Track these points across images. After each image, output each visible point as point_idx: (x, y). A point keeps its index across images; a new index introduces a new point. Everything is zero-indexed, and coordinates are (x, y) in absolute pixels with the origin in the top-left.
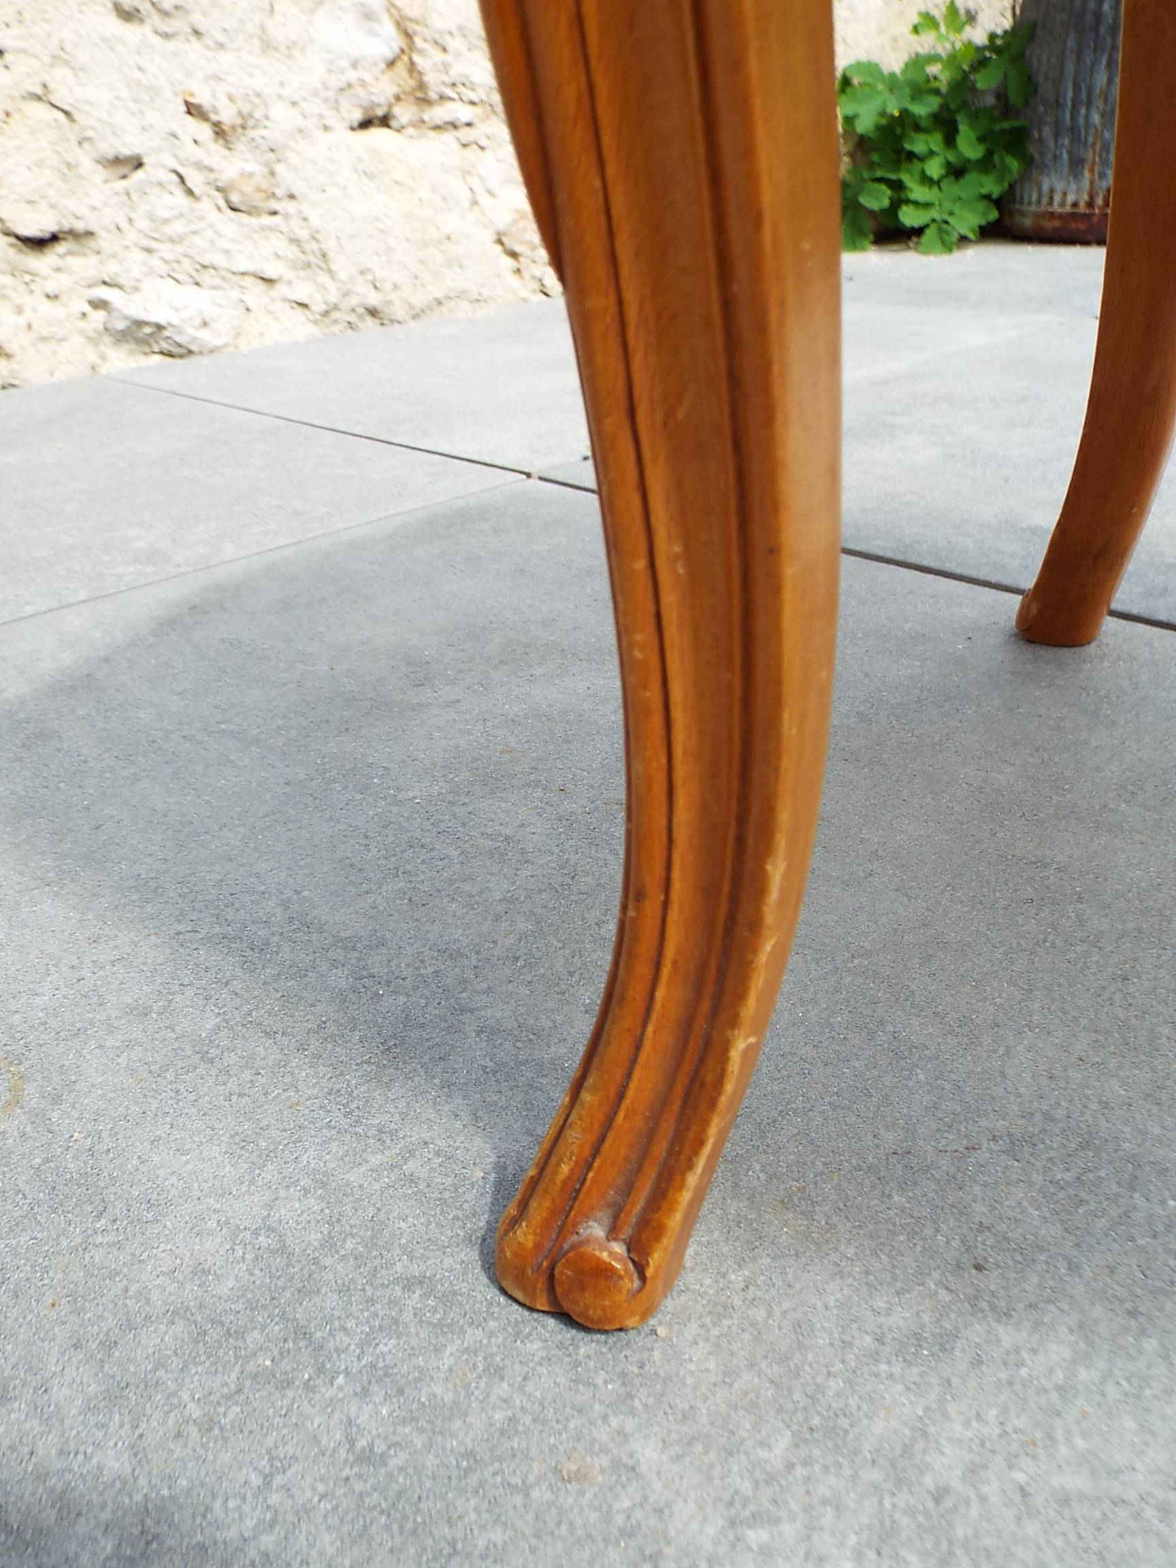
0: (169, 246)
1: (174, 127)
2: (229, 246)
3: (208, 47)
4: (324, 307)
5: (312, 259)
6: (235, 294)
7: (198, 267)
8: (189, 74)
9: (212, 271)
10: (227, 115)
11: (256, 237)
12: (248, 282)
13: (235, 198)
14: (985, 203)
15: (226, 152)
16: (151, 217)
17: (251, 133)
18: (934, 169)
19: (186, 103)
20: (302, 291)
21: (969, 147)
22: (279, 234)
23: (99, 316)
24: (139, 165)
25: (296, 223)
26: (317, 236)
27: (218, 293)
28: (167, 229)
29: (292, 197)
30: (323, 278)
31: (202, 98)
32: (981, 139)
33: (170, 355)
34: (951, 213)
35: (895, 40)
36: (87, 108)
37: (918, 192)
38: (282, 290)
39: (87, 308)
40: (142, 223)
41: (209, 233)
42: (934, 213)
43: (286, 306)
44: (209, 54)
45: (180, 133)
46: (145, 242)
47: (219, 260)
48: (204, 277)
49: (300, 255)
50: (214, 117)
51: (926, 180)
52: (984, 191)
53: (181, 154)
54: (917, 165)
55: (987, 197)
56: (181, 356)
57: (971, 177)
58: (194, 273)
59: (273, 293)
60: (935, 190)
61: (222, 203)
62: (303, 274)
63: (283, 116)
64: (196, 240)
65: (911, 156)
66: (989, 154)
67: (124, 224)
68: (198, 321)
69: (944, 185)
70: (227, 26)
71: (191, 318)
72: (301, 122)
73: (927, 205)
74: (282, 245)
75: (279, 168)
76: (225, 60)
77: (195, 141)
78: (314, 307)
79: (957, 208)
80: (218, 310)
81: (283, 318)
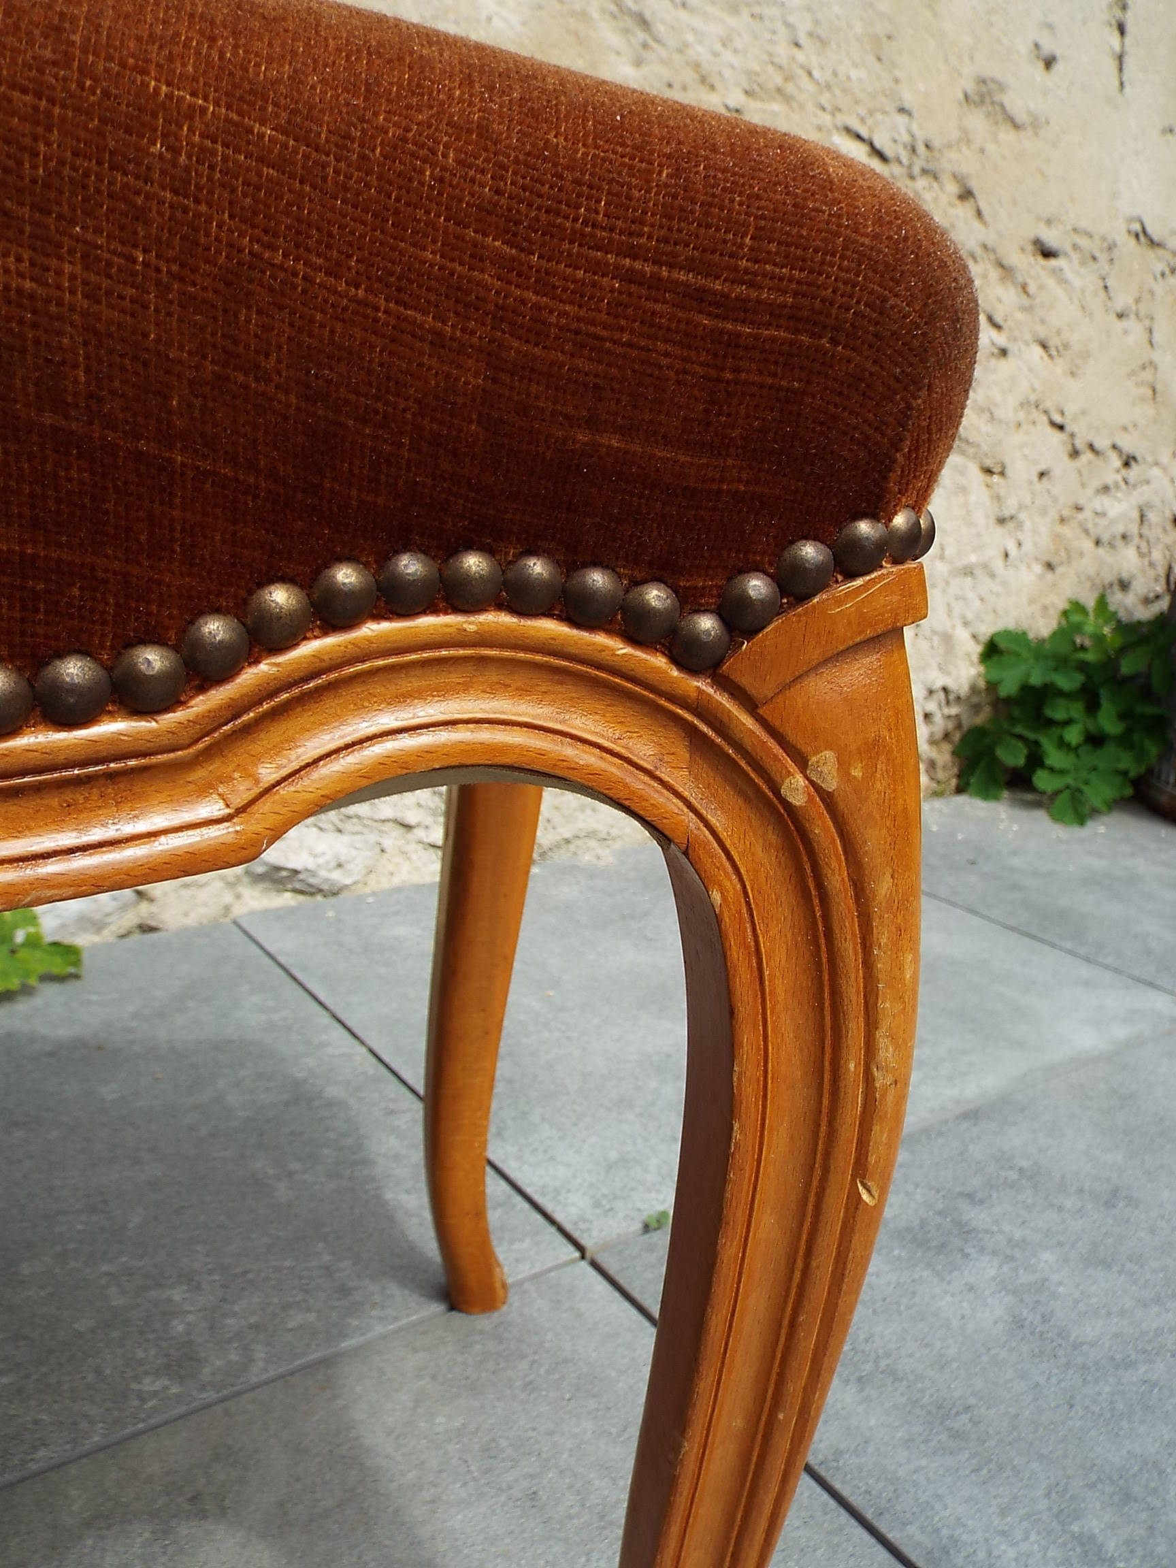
6: (373, 838)
9: (355, 820)
12: (388, 827)
14: (1119, 779)
18: (1073, 735)
20: (436, 835)
21: (1108, 722)
27: (358, 838)
32: (1122, 716)
33: (301, 892)
34: (1087, 783)
35: (1045, 608)
37: (1054, 757)
38: (420, 833)
42: (1069, 780)
43: (420, 847)
48: (347, 827)
51: (1062, 744)
52: (1122, 766)
54: (1055, 731)
55: (1125, 773)
56: (312, 894)
57: (1110, 749)
59: (410, 836)
60: (1072, 756)
65: (1050, 723)
66: (1128, 732)
68: (333, 864)
69: (1082, 751)
71: (327, 863)
73: (1062, 772)
74: (423, 797)
79: (1093, 778)
80: (354, 853)
81: (414, 857)
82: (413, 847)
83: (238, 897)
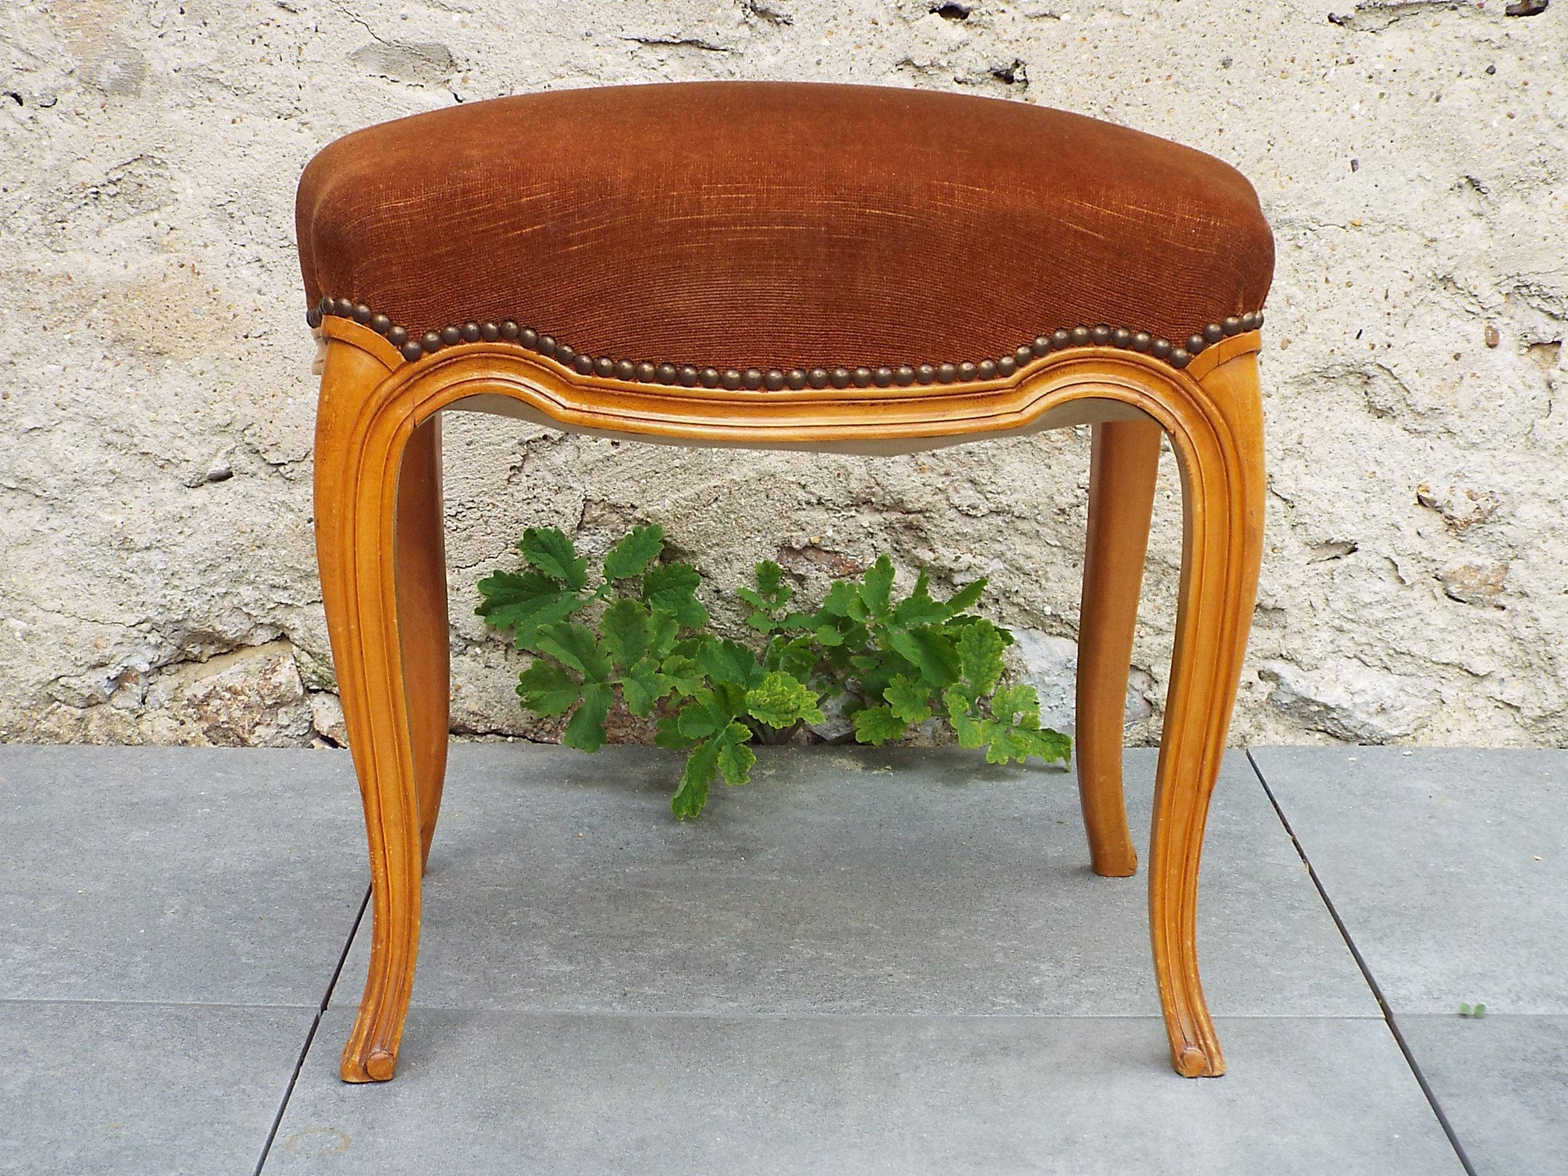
0: (1364, 628)
1: (1397, 518)
2: (1436, 636)
3: (1458, 446)
4: (1538, 712)
5: (1535, 660)
6: (1430, 685)
7: (1391, 652)
8: (1430, 470)
9: (1408, 659)
10: (1463, 509)
11: (1472, 628)
12: (1451, 673)
13: (1454, 589)
15: (1454, 543)
16: (1351, 599)
17: (1488, 528)
19: (1419, 497)
20: (1513, 692)
22: (1500, 630)
23: (1266, 688)
24: (1354, 550)
25: (1521, 622)
26: (1547, 638)
27: (1408, 681)
28: (1366, 613)
29: (1524, 594)
30: (1544, 682)
31: (1439, 493)
33: (1334, 735)
36: (1309, 497)
38: (1492, 688)
39: (1255, 678)
40: (1339, 605)
41: (1415, 621)
43: (1491, 704)
44: (1458, 453)
45: (1403, 524)
46: (1337, 623)
47: (1419, 648)
48: (1398, 665)
49: (1520, 654)
50: (1448, 512)
53: (1398, 543)
56: (1347, 740)
58: (1385, 659)
59: (1478, 689)
61: (1439, 591)
62: (1521, 674)
63: (1533, 514)
64: (1398, 627)
67: (1319, 604)
68: (1376, 706)
70: (1485, 428)
71: (1367, 704)
72: (1557, 520)
74: (1500, 641)
75: (1514, 565)
76: (1475, 458)
77: (1419, 533)
78: (1526, 712)
80: (1404, 698)
81: (1482, 716)
82: (1481, 702)
83: (1260, 728)
